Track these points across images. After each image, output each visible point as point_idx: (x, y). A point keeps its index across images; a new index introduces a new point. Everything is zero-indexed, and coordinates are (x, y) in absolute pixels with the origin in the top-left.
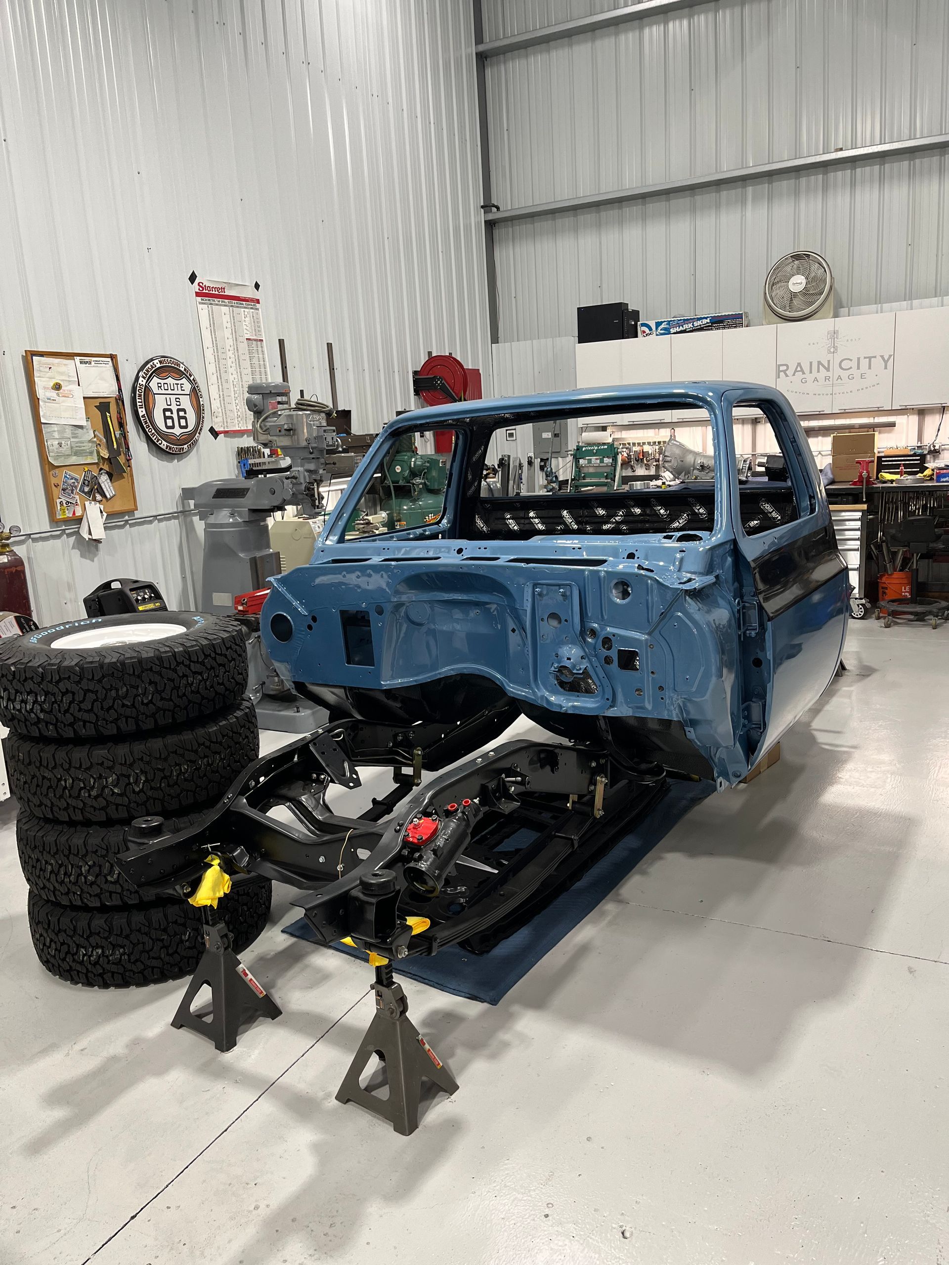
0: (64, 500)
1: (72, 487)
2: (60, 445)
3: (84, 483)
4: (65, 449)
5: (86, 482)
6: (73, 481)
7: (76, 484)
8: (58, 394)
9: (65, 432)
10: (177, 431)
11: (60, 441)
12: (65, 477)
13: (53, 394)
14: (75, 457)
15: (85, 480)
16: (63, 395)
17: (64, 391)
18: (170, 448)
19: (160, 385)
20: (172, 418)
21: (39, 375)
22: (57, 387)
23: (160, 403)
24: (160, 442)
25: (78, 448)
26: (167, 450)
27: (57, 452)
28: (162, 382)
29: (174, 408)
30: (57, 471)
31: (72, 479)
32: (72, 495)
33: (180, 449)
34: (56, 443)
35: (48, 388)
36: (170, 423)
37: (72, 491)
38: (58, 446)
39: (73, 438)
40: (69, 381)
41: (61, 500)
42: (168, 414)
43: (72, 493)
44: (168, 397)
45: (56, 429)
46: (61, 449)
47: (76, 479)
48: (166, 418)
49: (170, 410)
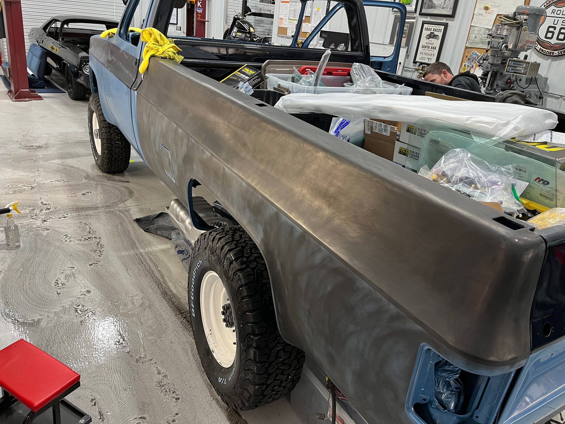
0: (467, 64)
1: (474, 59)
2: (476, 37)
3: (481, 58)
4: (477, 40)
5: (483, 58)
6: (476, 56)
7: (476, 58)
8: (486, 12)
9: (481, 31)
10: (554, 41)
11: (476, 35)
12: (473, 53)
13: (484, 12)
14: (481, 45)
15: (482, 57)
16: (488, 12)
17: (490, 10)
18: (542, 50)
19: (554, 11)
20: (553, 33)
21: (479, 2)
22: (486, 8)
23: (549, 22)
24: (536, 45)
25: (485, 40)
26: (540, 51)
27: (473, 41)
28: (557, 9)
29: (558, 27)
30: (469, 50)
31: (475, 55)
32: (472, 63)
33: (551, 52)
34: (474, 36)
35: (482, 9)
36: (550, 35)
37: (473, 60)
38: (474, 37)
39: (484, 34)
40: (495, 6)
41: (465, 64)
42: (551, 29)
43: (472, 61)
44: (557, 19)
45: (477, 29)
46: (475, 39)
47: (477, 56)
48: (548, 31)
49: (555, 28)
